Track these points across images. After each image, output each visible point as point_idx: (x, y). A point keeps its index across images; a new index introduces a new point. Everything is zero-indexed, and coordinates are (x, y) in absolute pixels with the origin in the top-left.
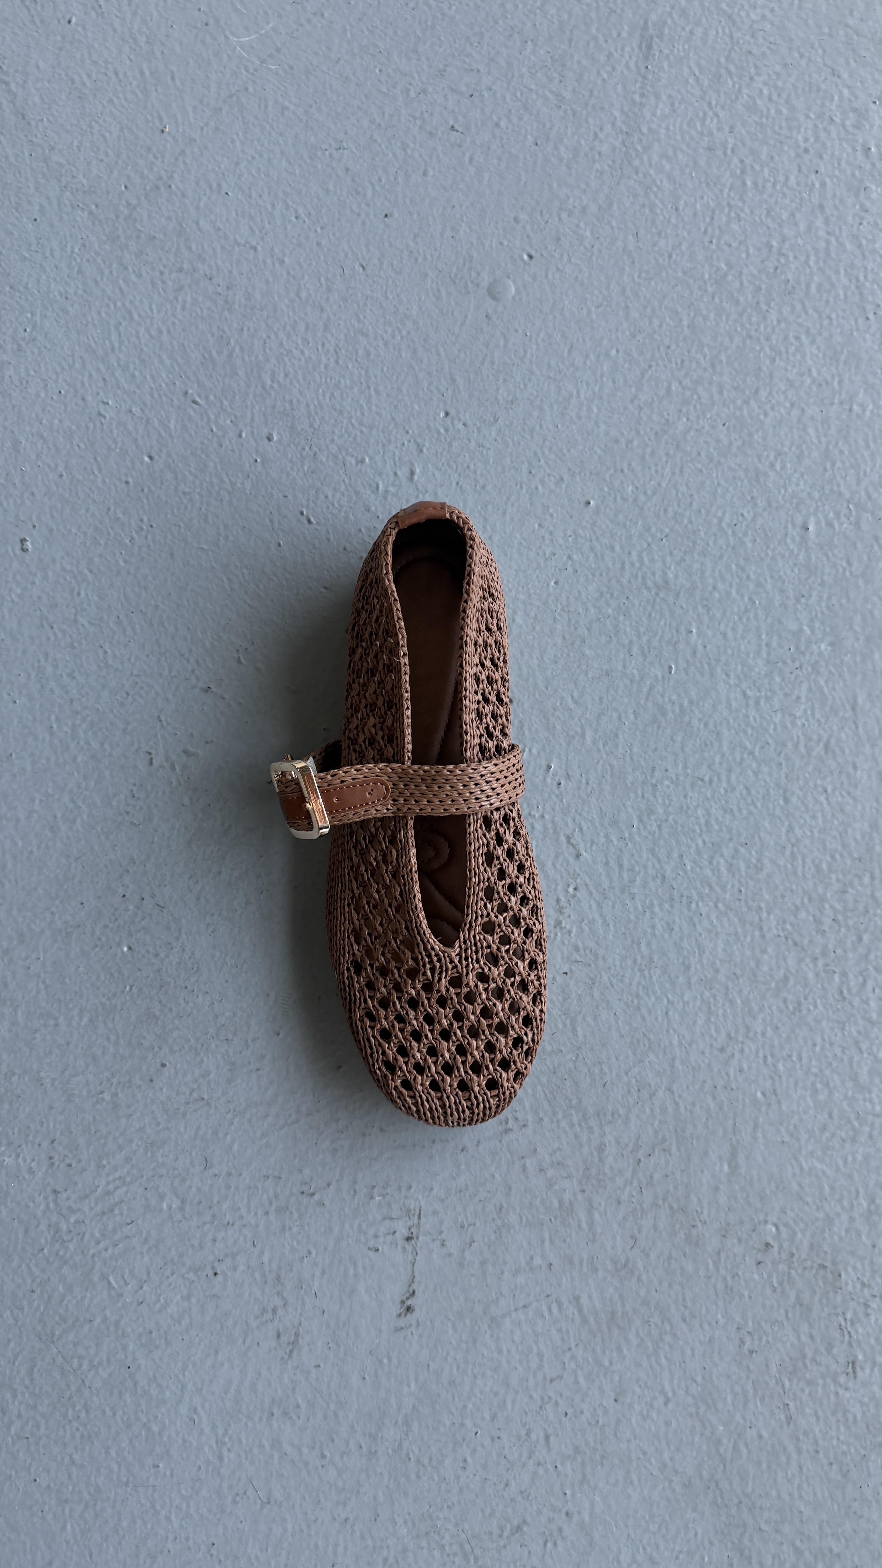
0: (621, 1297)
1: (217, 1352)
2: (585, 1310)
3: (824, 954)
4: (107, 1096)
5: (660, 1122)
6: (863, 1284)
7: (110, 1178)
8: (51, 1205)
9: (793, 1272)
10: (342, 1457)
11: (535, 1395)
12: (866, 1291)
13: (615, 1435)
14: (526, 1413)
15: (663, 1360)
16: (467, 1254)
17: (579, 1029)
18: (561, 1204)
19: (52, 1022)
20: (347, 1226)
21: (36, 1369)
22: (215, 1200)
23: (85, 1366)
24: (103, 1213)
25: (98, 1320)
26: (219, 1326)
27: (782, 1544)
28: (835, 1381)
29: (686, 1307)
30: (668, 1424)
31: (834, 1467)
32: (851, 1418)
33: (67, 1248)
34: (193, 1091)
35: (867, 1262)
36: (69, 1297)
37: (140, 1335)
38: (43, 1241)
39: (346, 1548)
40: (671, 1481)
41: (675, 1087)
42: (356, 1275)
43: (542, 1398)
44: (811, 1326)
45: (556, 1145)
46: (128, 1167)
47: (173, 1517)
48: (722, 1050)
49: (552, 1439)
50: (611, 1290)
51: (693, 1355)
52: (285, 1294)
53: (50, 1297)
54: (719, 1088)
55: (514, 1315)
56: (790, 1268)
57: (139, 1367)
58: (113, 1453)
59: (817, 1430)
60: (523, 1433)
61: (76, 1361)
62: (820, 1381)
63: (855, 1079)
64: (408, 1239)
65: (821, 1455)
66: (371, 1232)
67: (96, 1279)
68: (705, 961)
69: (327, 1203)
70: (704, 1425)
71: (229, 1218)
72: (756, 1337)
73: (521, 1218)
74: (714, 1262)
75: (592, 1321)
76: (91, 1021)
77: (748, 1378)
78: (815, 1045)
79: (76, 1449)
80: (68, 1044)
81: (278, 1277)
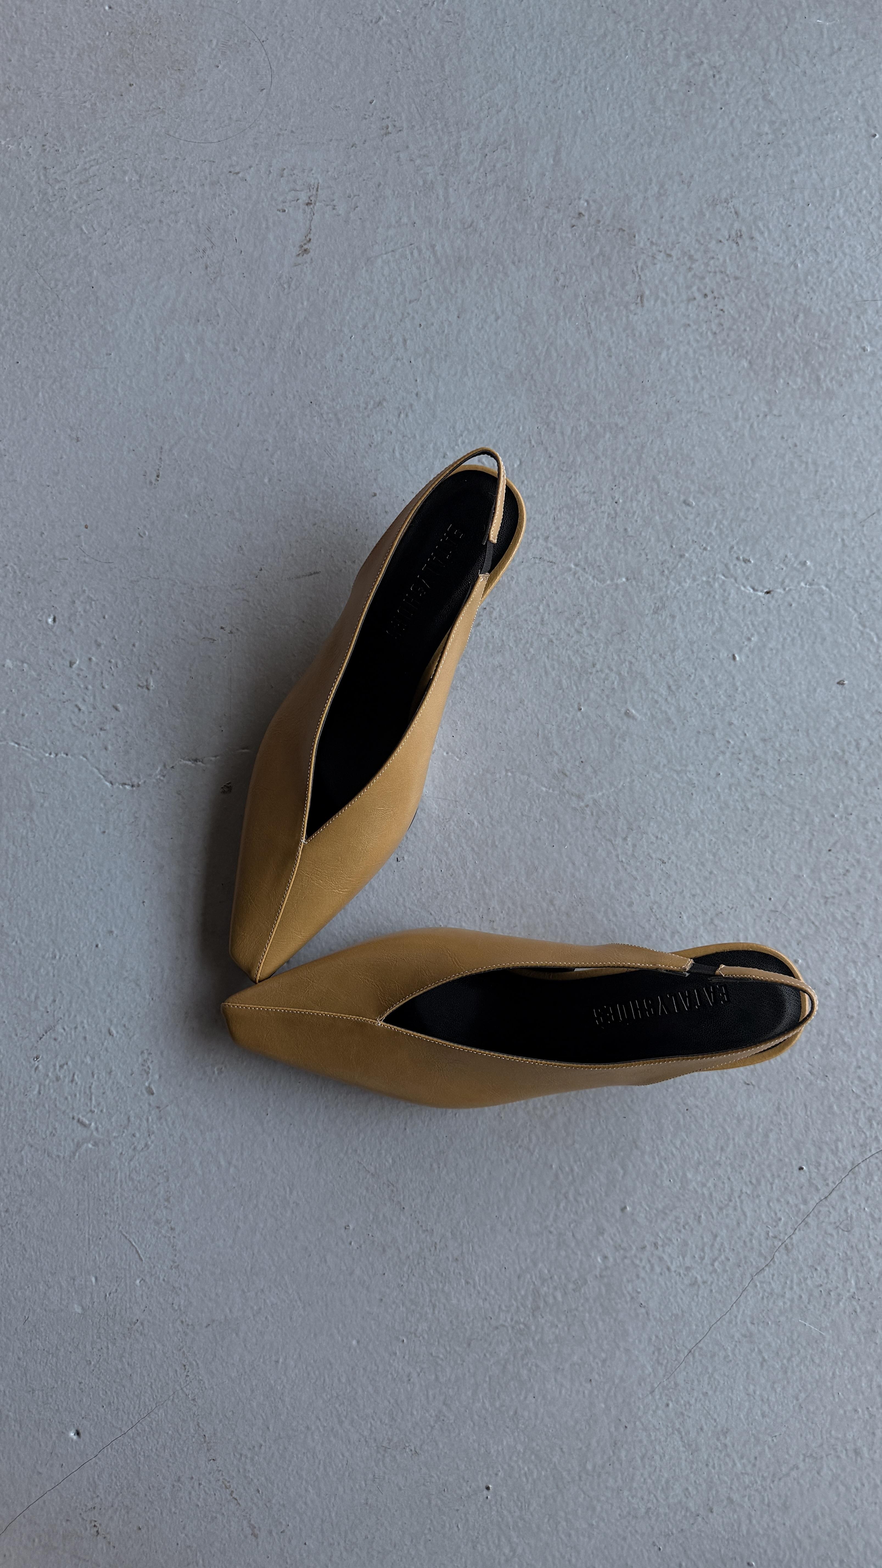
0: (466, 246)
1: (159, 278)
2: (439, 254)
3: (634, 19)
4: (88, 105)
5: (503, 129)
6: (652, 243)
7: (87, 160)
8: (42, 178)
9: (598, 233)
10: (249, 351)
11: (397, 311)
12: (654, 247)
13: (457, 341)
14: (390, 324)
15: (496, 290)
16: (351, 215)
17: (446, 67)
18: (425, 182)
19: (50, 55)
20: (262, 194)
21: (23, 288)
22: (165, 176)
23: (60, 285)
24: (81, 183)
25: (72, 255)
26: (162, 260)
27: (579, 420)
28: (626, 307)
29: (515, 255)
30: (497, 334)
31: (623, 367)
32: (637, 334)
33: (52, 206)
34: (152, 103)
35: (655, 228)
36: (51, 239)
37: (102, 265)
38: (34, 202)
39: (248, 413)
40: (497, 375)
41: (516, 106)
42: (267, 228)
43: (403, 314)
44: (610, 270)
45: (424, 144)
46: (101, 152)
47: (119, 390)
48: (554, 82)
49: (408, 342)
50: (459, 241)
51: (519, 287)
52: (213, 240)
53: (36, 239)
54: (549, 107)
55: (385, 256)
56: (596, 230)
57: (100, 287)
58: (77, 345)
59: (611, 341)
60: (387, 338)
61: (53, 282)
62: (616, 308)
63: (653, 102)
64: (308, 204)
65: (613, 359)
66: (281, 199)
67: (72, 227)
68: (545, 23)
69: (248, 179)
70: (524, 335)
71: (174, 188)
72: (568, 277)
73: (394, 191)
74: (538, 225)
75: (444, 263)
76: (78, 55)
77: (560, 304)
78: (624, 80)
79: (49, 341)
80: (61, 70)
81: (209, 229)
